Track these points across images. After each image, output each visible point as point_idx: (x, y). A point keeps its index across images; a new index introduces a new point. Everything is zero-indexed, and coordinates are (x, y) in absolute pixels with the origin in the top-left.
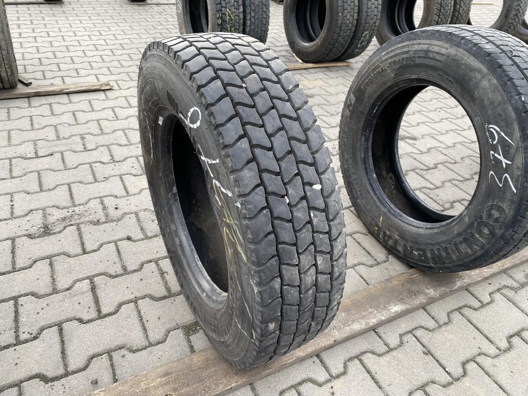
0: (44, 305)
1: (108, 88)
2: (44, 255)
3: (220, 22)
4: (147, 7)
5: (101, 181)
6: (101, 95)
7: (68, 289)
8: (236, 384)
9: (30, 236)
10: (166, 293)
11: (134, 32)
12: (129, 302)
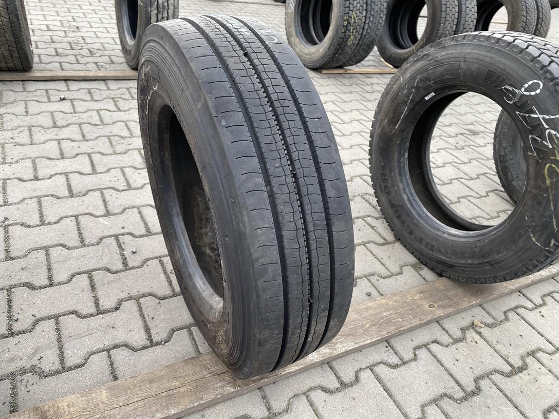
3: (346, 23)
10: (384, 241)
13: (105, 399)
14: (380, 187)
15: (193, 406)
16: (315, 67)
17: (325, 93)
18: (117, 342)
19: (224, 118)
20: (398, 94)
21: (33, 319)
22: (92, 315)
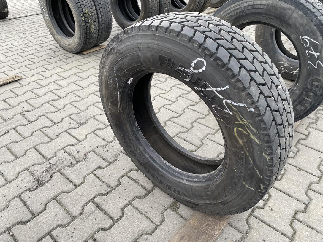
0: (73, 230)
1: (19, 78)
2: (49, 198)
3: (83, 18)
4: (10, 22)
5: (56, 138)
6: (16, 85)
7: (82, 213)
8: (224, 226)
9: (30, 190)
10: (146, 192)
11: (11, 39)
12: (127, 206)
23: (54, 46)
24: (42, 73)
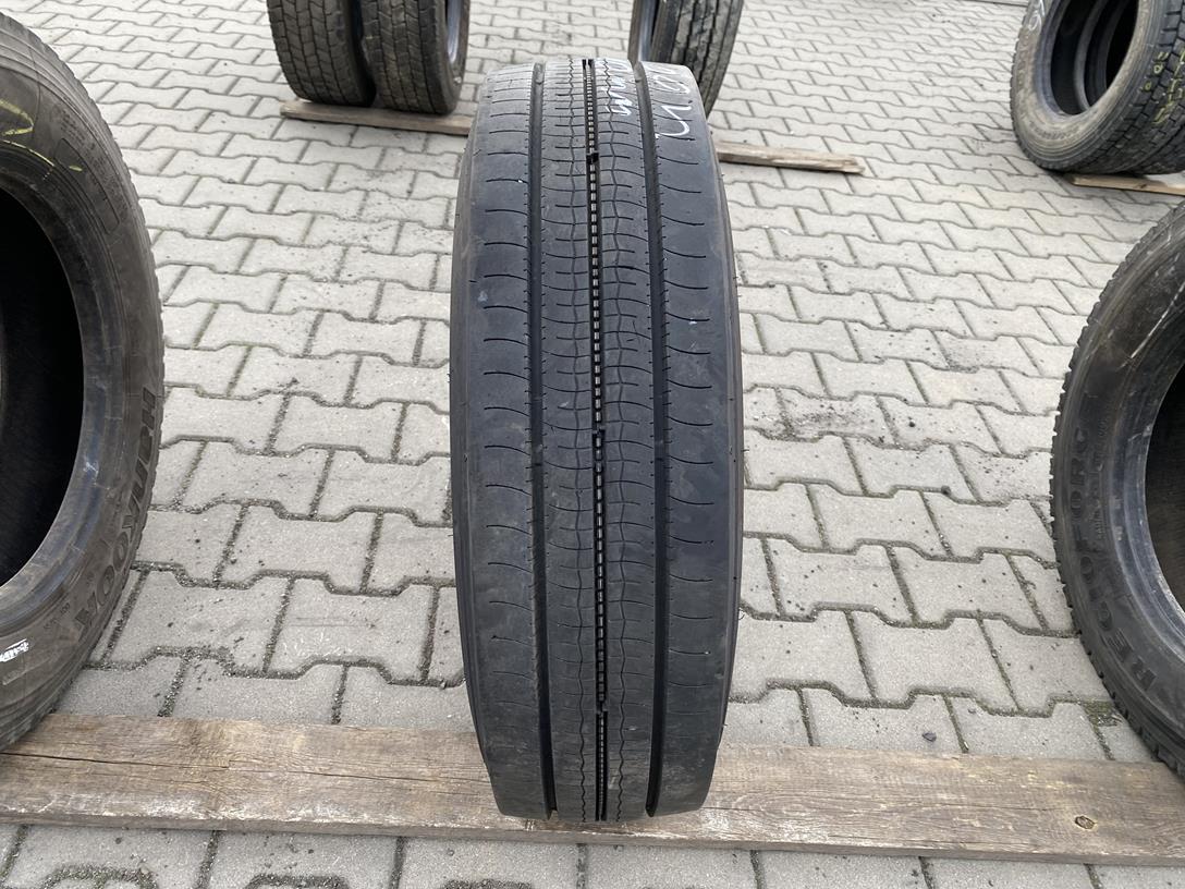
0: (814, 567)
1: (855, 170)
2: (794, 475)
3: (1159, 69)
5: (872, 363)
6: (840, 183)
7: (849, 552)
9: (762, 431)
10: (1038, 626)
12: (967, 615)
13: (295, 749)
14: (1064, 492)
15: (433, 826)
16: (1057, 167)
17: (1057, 233)
18: (368, 654)
19: (487, 287)
20: (1153, 273)
21: (259, 567)
22: (350, 592)
23: (994, 121)
24: (919, 184)
